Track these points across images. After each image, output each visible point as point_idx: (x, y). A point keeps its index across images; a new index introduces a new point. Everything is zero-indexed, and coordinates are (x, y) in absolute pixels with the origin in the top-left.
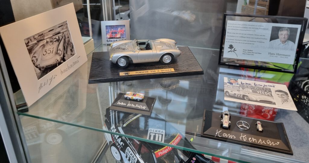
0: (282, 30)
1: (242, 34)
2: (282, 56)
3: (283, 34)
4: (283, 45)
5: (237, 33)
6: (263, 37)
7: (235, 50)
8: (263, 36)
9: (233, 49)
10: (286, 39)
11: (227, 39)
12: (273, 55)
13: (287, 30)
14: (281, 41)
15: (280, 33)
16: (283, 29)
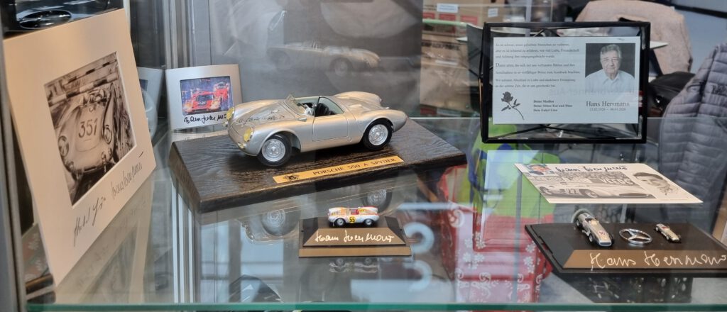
0: (606, 51)
1: (528, 66)
2: (614, 107)
3: (609, 59)
4: (612, 82)
5: (517, 66)
6: (571, 69)
7: (516, 104)
8: (571, 65)
9: (512, 103)
10: (616, 69)
11: (497, 80)
12: (596, 107)
13: (615, 49)
14: (606, 73)
15: (603, 56)
16: (608, 47)
